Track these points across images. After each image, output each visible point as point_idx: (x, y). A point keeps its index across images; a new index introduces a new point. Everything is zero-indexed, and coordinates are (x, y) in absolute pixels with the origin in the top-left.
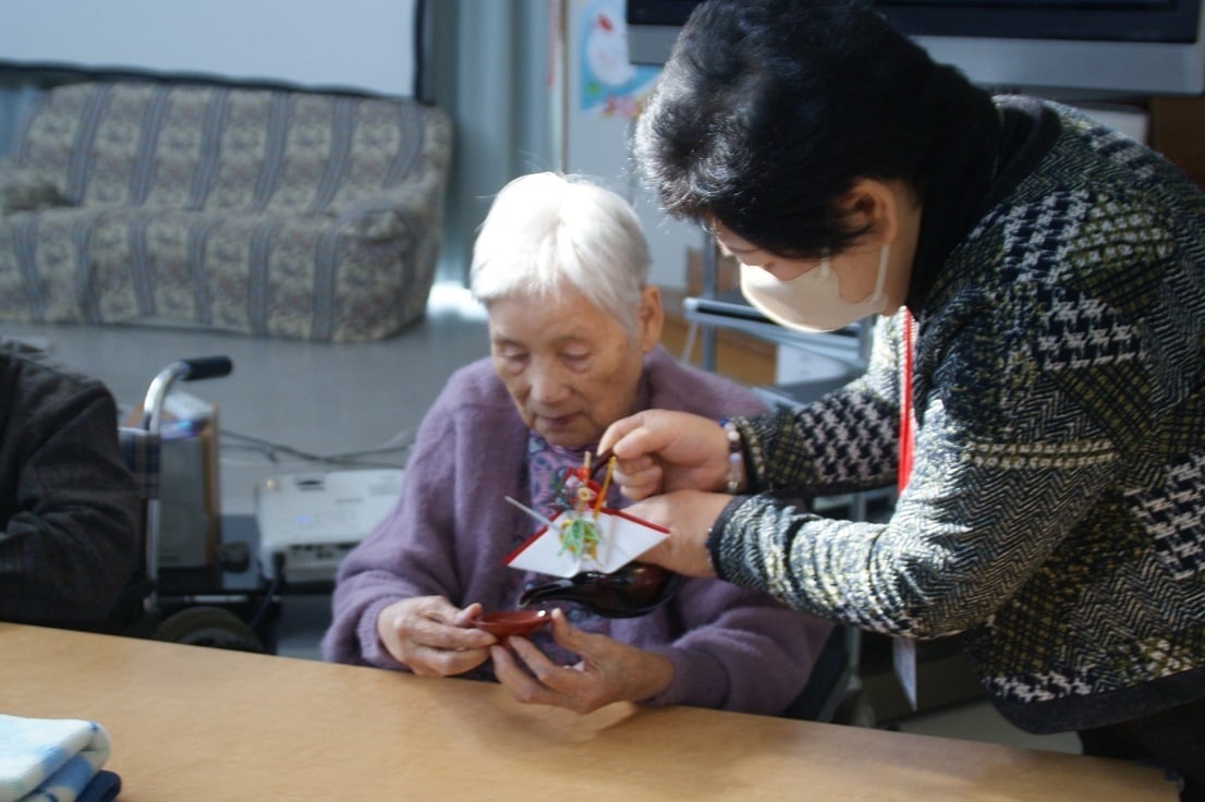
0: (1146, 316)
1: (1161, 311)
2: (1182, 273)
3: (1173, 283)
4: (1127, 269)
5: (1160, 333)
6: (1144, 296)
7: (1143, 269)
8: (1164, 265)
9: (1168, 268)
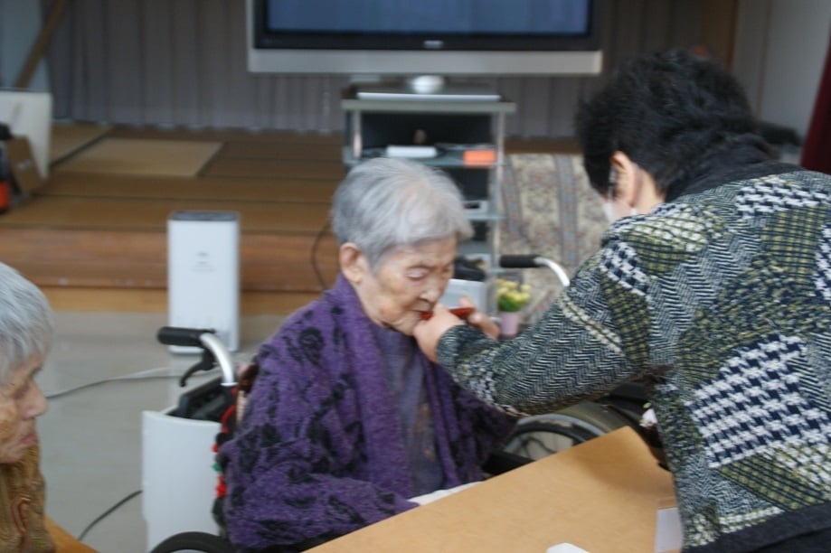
0: (659, 277)
1: (672, 281)
2: (697, 266)
3: (688, 268)
4: (660, 245)
5: (664, 293)
6: (663, 265)
7: (671, 251)
8: (687, 256)
9: (690, 259)
